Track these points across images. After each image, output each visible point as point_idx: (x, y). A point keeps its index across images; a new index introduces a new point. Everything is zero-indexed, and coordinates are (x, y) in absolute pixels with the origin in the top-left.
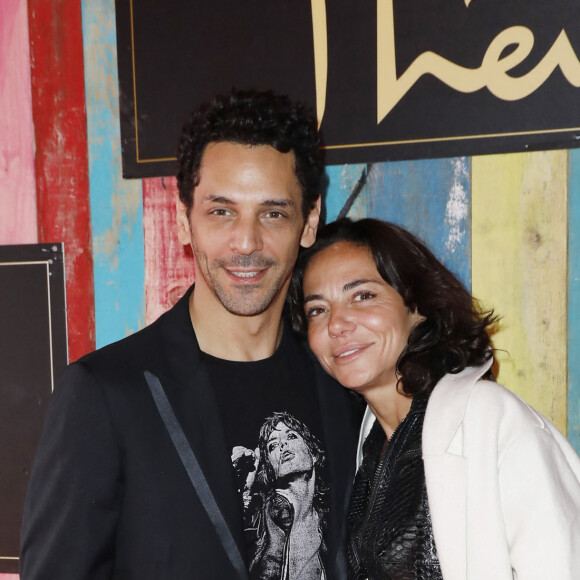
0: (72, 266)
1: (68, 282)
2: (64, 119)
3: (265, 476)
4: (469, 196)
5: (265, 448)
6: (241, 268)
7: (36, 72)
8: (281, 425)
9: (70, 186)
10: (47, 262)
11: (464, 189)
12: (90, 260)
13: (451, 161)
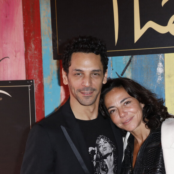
0: (37, 87)
1: (36, 92)
2: (34, 41)
3: (99, 156)
4: (164, 66)
5: (98, 147)
6: (86, 91)
7: (25, 26)
8: (102, 139)
9: (36, 62)
10: (29, 86)
11: (162, 64)
12: (43, 85)
13: (158, 55)
